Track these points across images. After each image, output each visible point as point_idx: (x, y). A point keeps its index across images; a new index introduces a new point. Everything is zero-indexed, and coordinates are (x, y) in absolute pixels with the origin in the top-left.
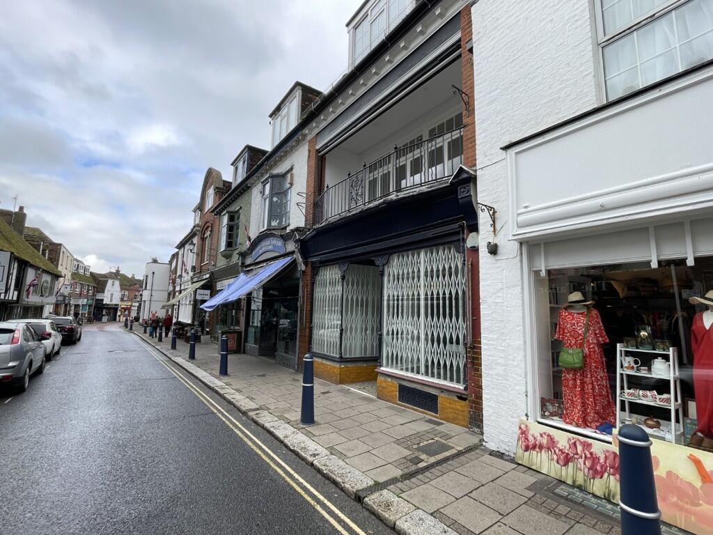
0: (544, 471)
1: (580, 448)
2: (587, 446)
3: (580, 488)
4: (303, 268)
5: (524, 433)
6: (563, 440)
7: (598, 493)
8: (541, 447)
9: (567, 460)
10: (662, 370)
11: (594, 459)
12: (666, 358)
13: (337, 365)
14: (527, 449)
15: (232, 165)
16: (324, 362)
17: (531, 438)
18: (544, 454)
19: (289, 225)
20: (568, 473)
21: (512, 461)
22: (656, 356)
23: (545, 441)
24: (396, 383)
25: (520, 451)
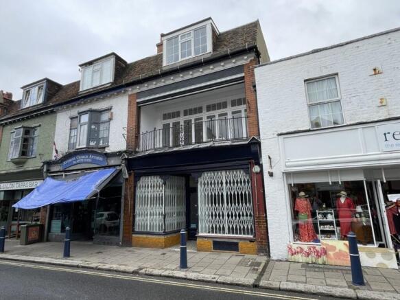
0: (301, 261)
1: (312, 249)
2: (314, 248)
3: (314, 263)
4: (127, 176)
5: (290, 249)
6: (305, 248)
7: (321, 263)
8: (298, 253)
9: (308, 254)
10: (330, 218)
11: (317, 252)
12: (331, 214)
13: (163, 237)
14: (292, 255)
15: (22, 88)
16: (150, 236)
17: (293, 250)
18: (300, 255)
19: (108, 146)
20: (309, 259)
21: (287, 261)
22: (328, 213)
23: (299, 250)
24: (211, 241)
25: (290, 256)
